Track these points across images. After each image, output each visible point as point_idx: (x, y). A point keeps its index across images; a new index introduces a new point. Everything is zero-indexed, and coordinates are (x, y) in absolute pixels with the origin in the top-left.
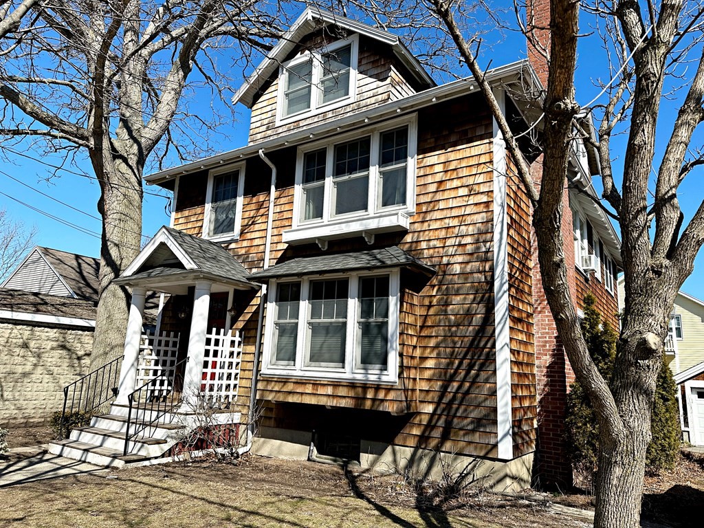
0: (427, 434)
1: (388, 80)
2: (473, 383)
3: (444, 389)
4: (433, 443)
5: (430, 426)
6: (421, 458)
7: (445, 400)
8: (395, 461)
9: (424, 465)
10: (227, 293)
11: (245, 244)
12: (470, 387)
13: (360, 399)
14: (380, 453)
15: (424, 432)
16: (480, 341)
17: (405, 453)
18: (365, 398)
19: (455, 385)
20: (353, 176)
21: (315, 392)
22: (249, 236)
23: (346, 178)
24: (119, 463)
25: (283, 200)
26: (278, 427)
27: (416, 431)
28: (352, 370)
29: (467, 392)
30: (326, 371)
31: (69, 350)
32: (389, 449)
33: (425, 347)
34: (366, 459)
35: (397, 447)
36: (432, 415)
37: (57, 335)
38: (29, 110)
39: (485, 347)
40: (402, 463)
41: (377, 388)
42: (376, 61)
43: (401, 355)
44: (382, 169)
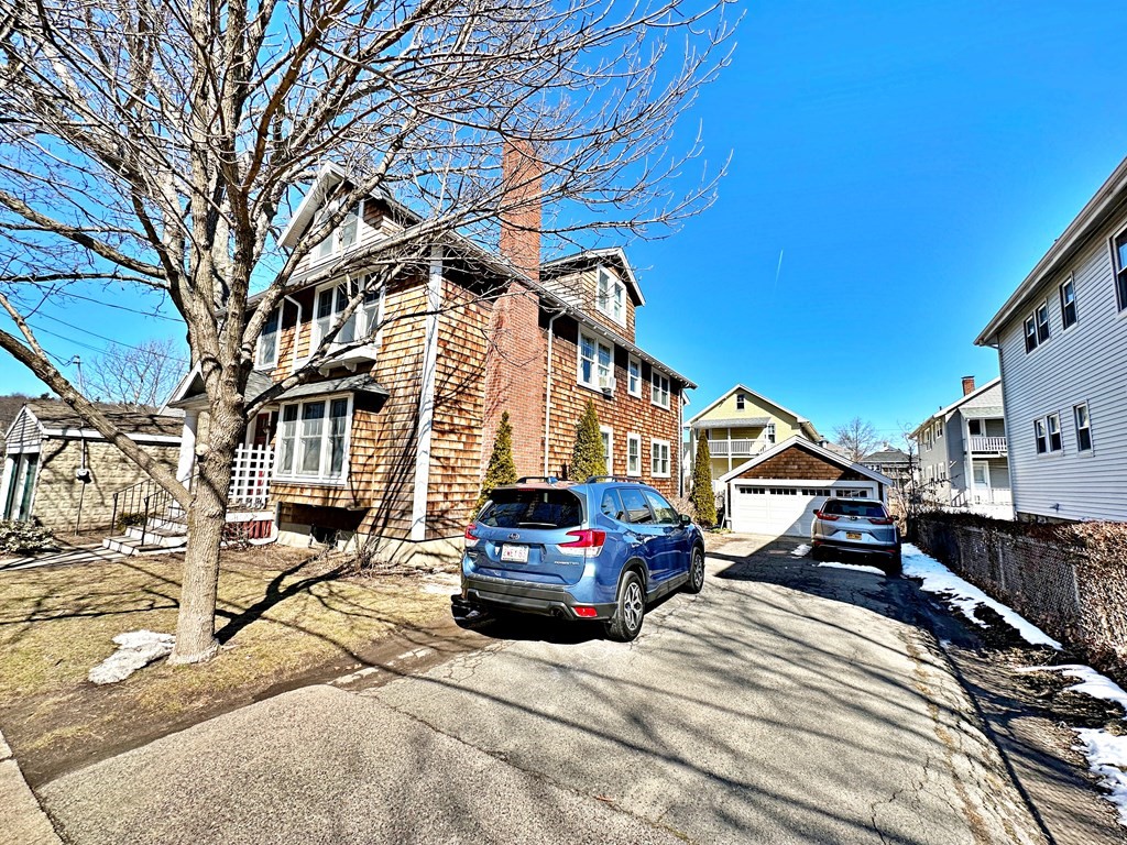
0: (375, 524)
1: (381, 230)
2: (403, 483)
3: (388, 487)
4: (378, 530)
5: (377, 518)
6: (371, 542)
7: (387, 498)
8: (357, 545)
10: (268, 414)
11: (281, 371)
12: (401, 487)
13: (326, 498)
14: (348, 539)
15: (374, 522)
16: (409, 450)
17: (363, 538)
18: (328, 498)
19: (393, 485)
22: (284, 365)
24: (136, 552)
25: (305, 334)
26: (293, 522)
27: (370, 522)
28: (322, 476)
29: (399, 491)
30: (307, 478)
31: (170, 464)
32: (352, 536)
33: (378, 457)
34: (341, 543)
35: (357, 535)
36: (380, 508)
37: (156, 451)
38: (105, 253)
39: (411, 454)
40: (361, 546)
41: (335, 489)
42: (375, 212)
43: (350, 463)
44: (367, 307)
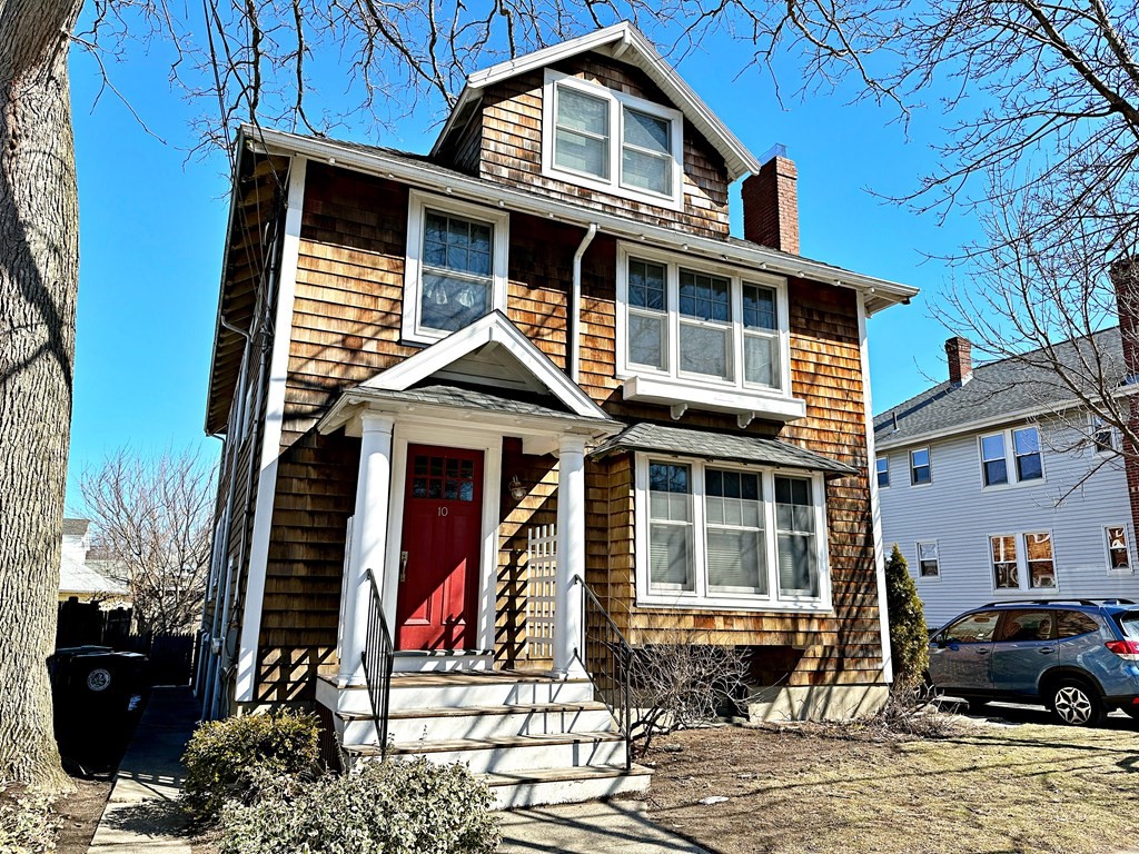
0: (822, 668)
2: (860, 607)
4: (828, 678)
5: (825, 659)
6: (818, 696)
8: (791, 705)
9: (821, 703)
12: (858, 612)
13: (791, 634)
14: (773, 699)
15: (819, 666)
16: (863, 563)
17: (800, 694)
18: (796, 631)
19: (845, 610)
20: (706, 324)
21: (728, 628)
23: (696, 321)
27: (811, 666)
28: (775, 600)
29: (856, 619)
30: (739, 598)
32: (783, 692)
34: (759, 708)
35: (791, 689)
39: (868, 569)
40: (798, 706)
41: (810, 618)
44: (747, 331)
